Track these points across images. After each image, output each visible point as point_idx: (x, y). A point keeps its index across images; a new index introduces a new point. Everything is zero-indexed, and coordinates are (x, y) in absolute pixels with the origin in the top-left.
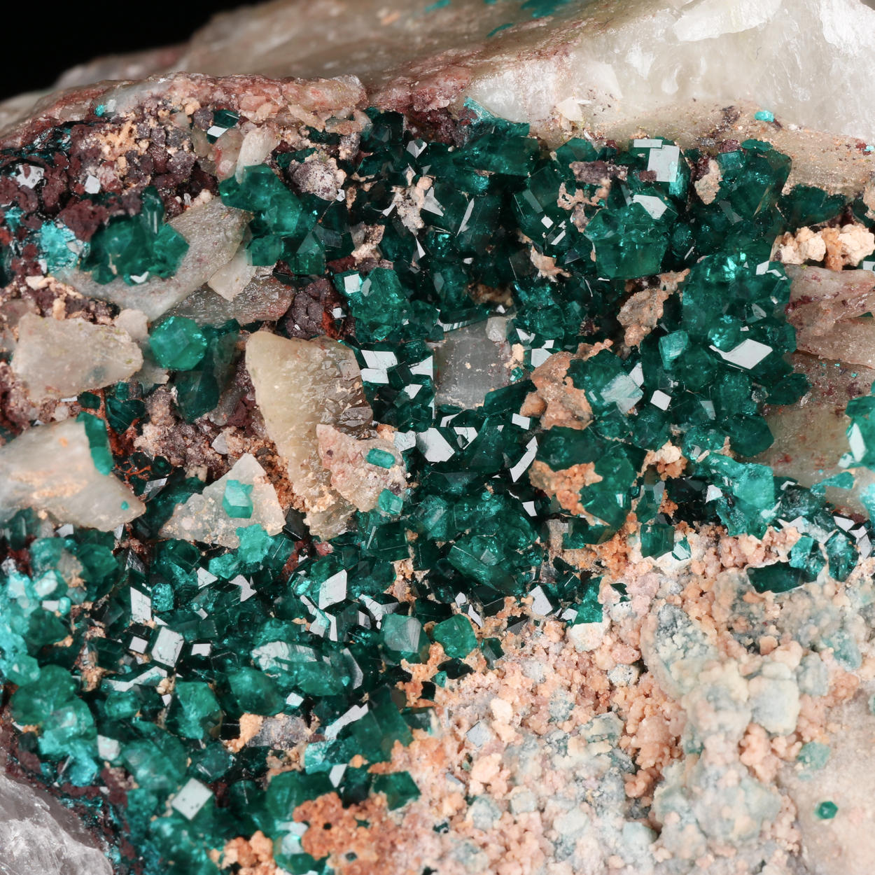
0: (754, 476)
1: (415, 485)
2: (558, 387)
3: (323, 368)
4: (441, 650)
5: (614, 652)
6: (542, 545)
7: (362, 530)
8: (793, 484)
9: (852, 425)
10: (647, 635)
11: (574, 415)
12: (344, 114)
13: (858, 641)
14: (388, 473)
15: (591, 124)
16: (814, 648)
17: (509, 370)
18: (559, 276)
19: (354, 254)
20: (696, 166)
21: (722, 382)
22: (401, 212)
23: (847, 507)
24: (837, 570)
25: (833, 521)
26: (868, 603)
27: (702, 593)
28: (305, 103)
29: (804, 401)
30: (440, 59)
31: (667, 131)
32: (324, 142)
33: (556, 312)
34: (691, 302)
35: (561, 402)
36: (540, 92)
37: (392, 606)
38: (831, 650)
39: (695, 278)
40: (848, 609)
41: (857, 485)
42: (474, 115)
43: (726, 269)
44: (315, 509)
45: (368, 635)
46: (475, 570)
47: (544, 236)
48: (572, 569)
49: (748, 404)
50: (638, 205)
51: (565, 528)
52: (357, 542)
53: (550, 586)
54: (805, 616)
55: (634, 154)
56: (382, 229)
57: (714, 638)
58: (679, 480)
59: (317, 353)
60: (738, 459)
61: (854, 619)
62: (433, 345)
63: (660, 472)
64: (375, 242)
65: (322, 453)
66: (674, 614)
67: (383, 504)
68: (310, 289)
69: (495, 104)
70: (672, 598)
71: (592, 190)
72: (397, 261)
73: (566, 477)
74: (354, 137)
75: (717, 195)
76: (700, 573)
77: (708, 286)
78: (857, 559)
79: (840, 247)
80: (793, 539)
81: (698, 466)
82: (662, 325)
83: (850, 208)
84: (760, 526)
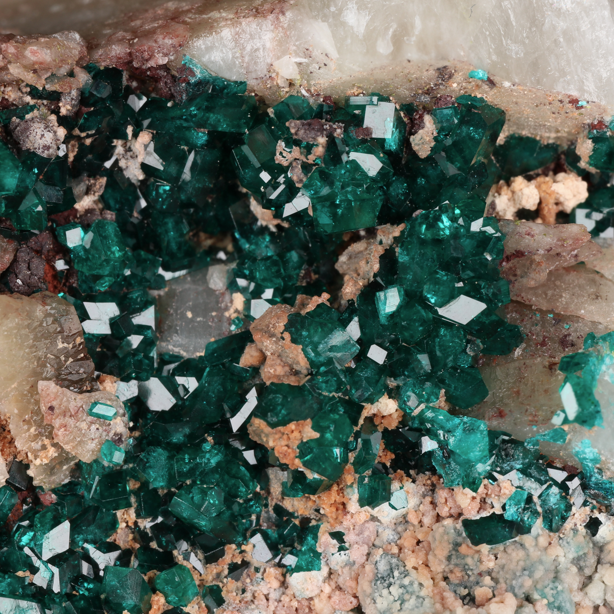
0: (470, 430)
1: (137, 434)
2: (276, 342)
3: (44, 324)
4: (162, 600)
5: (332, 600)
6: (263, 492)
7: (85, 479)
8: (507, 438)
9: (565, 383)
10: (365, 586)
11: (292, 369)
12: (64, 71)
13: (571, 591)
14: (110, 424)
15: (308, 81)
16: (528, 599)
17: (229, 319)
18: (278, 226)
19: (77, 206)
20: (412, 120)
21: (437, 336)
22: (122, 164)
23: (560, 458)
24: (551, 521)
25: (547, 473)
26: (581, 553)
27: (419, 542)
28: (24, 62)
29: (518, 352)
30: (159, 12)
31: (382, 88)
32: (45, 99)
33: (275, 263)
34: (406, 258)
35: (279, 356)
36: (257, 50)
37: (115, 554)
38: (545, 601)
39: (410, 235)
40: (562, 559)
41: (570, 440)
42: (193, 74)
43: (441, 226)
44: (38, 462)
45: (91, 586)
46: (196, 521)
47: (262, 189)
48: (291, 515)
49: (462, 357)
50: (354, 162)
51: (284, 476)
52: (81, 491)
53: (270, 531)
54: (519, 568)
55: (350, 110)
56: (103, 181)
57: (430, 590)
58: (396, 431)
59: (39, 311)
60: (453, 412)
61: (567, 569)
62: (155, 293)
63: (376, 423)
64: (97, 194)
65: (44, 409)
66: (391, 564)
67: (105, 455)
68: (32, 242)
69: (212, 62)
70: (389, 547)
71: (309, 149)
72: (119, 212)
73: (283, 434)
74: (74, 93)
75: (433, 149)
76: (416, 522)
77: (423, 243)
78: (570, 510)
79: (553, 197)
80: (507, 492)
81: (414, 418)
82: (379, 279)
83: (563, 157)
84: (475, 479)
